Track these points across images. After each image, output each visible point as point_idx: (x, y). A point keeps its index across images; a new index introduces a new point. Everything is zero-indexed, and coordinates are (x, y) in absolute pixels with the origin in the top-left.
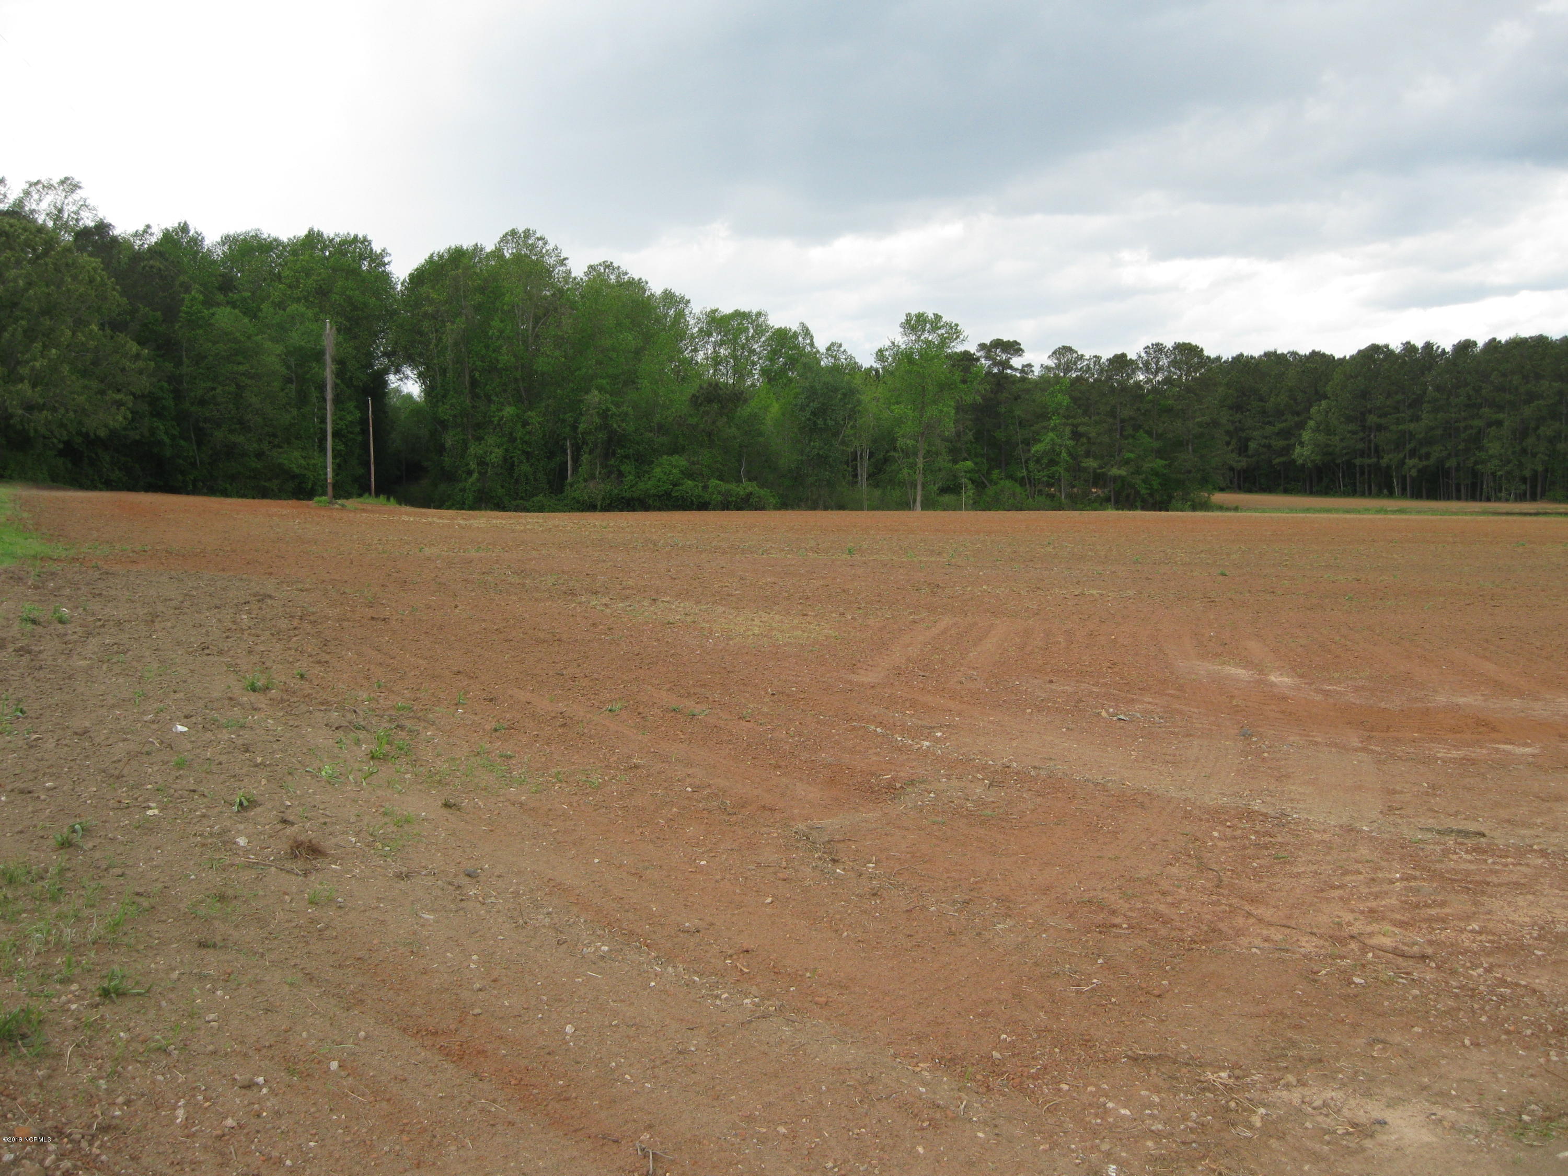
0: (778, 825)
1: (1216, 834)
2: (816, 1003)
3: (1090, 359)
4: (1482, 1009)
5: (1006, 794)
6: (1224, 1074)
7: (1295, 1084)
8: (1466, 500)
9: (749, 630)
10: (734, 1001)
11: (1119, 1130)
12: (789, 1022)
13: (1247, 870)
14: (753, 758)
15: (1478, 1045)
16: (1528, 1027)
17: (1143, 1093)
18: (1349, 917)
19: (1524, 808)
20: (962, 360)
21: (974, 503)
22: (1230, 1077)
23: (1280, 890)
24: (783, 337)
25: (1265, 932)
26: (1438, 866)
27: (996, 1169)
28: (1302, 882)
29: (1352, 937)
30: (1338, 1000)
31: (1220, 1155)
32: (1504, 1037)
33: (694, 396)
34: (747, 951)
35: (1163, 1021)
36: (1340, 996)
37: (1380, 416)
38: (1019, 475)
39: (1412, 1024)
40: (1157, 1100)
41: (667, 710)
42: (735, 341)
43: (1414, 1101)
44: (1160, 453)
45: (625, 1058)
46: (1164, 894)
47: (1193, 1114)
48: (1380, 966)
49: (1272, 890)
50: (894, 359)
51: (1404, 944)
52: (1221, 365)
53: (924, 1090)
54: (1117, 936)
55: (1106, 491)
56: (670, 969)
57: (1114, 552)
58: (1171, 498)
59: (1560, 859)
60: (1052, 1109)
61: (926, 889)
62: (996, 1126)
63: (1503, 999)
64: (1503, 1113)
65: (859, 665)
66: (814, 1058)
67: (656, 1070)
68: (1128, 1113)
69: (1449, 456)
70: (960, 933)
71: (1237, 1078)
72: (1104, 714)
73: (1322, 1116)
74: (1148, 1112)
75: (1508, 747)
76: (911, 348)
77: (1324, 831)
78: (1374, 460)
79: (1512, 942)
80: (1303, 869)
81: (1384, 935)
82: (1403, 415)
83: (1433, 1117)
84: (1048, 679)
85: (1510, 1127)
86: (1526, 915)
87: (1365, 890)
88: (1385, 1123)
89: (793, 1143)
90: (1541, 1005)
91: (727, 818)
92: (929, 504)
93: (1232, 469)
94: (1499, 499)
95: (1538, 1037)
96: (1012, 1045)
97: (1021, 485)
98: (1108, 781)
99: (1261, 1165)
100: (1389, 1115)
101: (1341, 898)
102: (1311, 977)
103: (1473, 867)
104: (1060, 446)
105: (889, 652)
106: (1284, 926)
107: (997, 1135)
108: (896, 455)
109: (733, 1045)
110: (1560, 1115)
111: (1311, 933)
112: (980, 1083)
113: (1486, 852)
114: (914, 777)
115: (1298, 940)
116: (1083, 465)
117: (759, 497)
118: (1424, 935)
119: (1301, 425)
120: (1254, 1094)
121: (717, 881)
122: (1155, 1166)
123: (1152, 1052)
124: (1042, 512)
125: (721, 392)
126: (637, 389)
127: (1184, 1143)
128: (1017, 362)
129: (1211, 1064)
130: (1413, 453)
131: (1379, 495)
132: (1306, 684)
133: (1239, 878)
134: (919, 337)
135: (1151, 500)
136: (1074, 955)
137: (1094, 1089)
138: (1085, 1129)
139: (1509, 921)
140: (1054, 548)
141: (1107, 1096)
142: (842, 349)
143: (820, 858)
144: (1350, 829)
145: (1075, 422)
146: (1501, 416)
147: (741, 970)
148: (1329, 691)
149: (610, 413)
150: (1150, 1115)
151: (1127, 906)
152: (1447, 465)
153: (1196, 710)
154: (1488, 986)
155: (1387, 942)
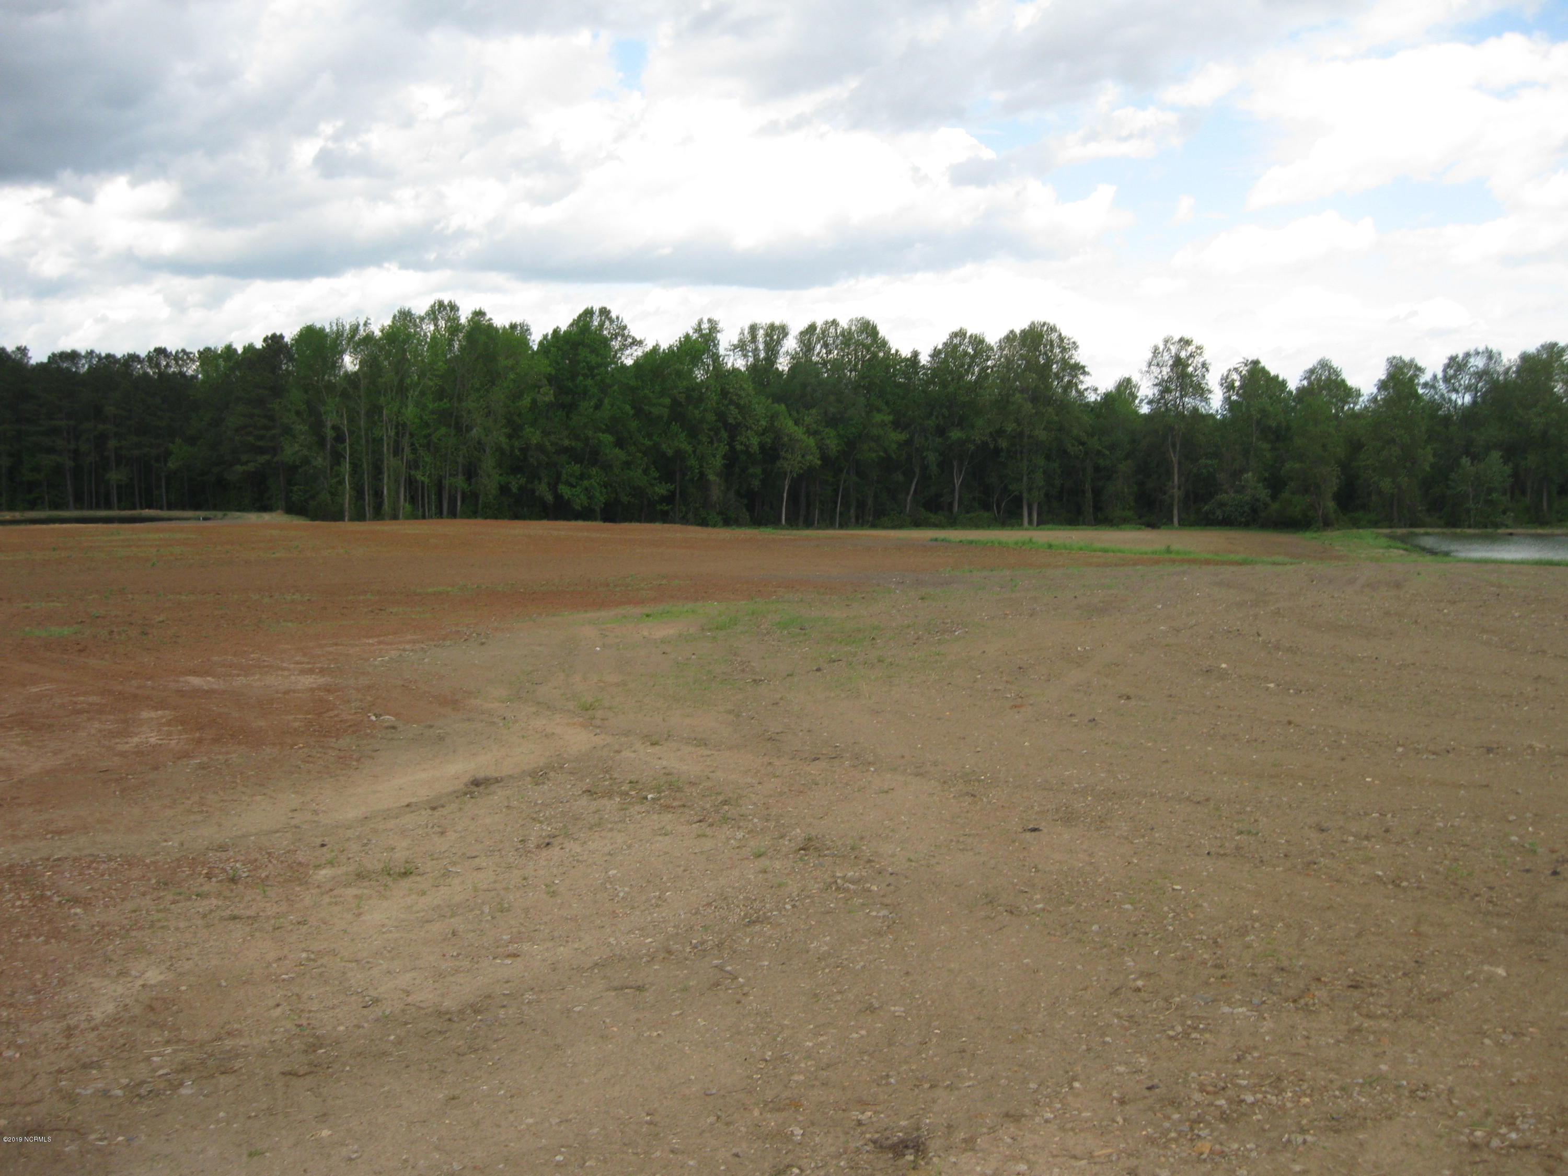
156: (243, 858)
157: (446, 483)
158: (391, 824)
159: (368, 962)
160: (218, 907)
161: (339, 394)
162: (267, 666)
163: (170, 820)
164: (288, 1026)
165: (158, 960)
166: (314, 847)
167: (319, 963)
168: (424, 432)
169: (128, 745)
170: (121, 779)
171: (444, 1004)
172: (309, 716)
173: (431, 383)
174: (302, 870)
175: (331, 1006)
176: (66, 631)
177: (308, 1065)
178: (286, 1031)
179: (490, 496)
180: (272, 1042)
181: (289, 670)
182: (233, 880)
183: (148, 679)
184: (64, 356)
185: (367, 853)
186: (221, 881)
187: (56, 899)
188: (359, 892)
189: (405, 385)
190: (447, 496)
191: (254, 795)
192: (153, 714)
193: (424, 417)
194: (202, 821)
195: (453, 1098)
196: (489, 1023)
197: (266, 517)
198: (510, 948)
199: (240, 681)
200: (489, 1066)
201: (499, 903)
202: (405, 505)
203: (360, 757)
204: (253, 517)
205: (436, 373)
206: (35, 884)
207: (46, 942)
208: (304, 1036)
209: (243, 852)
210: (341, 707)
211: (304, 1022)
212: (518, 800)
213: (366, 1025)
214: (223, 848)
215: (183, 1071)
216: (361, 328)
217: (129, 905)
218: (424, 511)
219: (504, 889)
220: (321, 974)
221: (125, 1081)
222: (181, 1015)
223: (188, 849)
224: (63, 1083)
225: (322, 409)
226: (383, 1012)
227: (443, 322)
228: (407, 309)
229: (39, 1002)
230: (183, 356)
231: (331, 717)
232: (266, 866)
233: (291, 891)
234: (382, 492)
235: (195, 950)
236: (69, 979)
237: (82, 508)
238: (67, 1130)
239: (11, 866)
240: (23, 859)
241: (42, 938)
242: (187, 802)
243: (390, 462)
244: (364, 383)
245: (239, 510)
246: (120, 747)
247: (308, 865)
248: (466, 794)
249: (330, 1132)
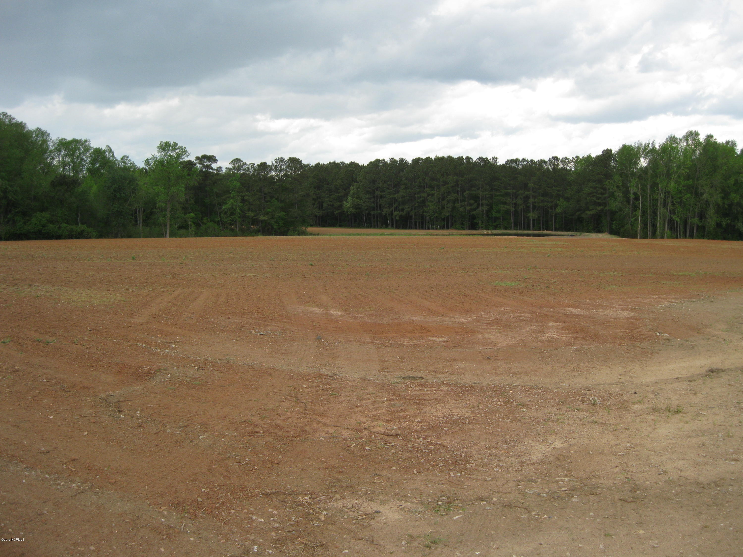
0: (91, 395)
1: (304, 386)
2: (110, 483)
3: (249, 165)
4: (422, 456)
5: (205, 373)
6: (307, 498)
7: (340, 498)
8: (419, 229)
9: (79, 299)
10: (67, 486)
11: (258, 529)
12: (96, 493)
13: (318, 401)
14: (79, 363)
15: (420, 472)
16: (441, 462)
17: (269, 510)
18: (364, 420)
19: (440, 365)
20: (188, 165)
21: (195, 234)
22: (310, 498)
23: (333, 409)
24: (98, 152)
25: (326, 429)
26: (403, 393)
27: (200, 554)
28: (343, 405)
29: (365, 429)
30: (359, 458)
31: (306, 535)
32: (431, 468)
33: (52, 181)
34: (74, 460)
35: (279, 475)
36: (360, 456)
37: (381, 192)
38: (217, 220)
39: (392, 466)
40: (276, 513)
41: (34, 341)
42: (72, 155)
43: (392, 501)
44: (282, 209)
45: (9, 520)
46: (280, 415)
47: (293, 517)
48: (378, 441)
49: (330, 410)
50: (154, 164)
51: (388, 430)
52: (310, 168)
53: (164, 520)
54: (258, 437)
55: (258, 227)
56: (33, 473)
57: (262, 256)
58: (288, 230)
59: (455, 387)
60: (227, 522)
61: (166, 422)
62: (199, 534)
63: (431, 451)
64: (431, 502)
65: (135, 314)
66: (109, 510)
67: (26, 525)
68: (263, 520)
69: (412, 210)
70: (182, 442)
71: (313, 498)
72: (253, 332)
73: (352, 512)
74: (272, 519)
75: (434, 338)
76: (163, 158)
77: (353, 381)
78: (379, 212)
79: (435, 425)
80: (344, 399)
81: (380, 427)
82: (392, 191)
83: (401, 507)
84: (227, 316)
85: (433, 508)
86: (441, 413)
87: (371, 407)
88: (380, 512)
89: (98, 554)
90: (447, 452)
91: (64, 394)
92: (173, 235)
93: (316, 216)
94: (433, 229)
95: (445, 466)
96: (208, 493)
97: (217, 224)
98: (255, 364)
99: (324, 538)
100: (381, 508)
101: (361, 411)
102: (347, 449)
103: (418, 393)
104: (236, 206)
105: (150, 307)
106: (335, 426)
107: (200, 538)
108: (156, 210)
109: (67, 508)
110: (454, 500)
111: (347, 428)
112: (192, 514)
113: (424, 386)
114: (161, 368)
115: (341, 432)
116: (247, 215)
117: (88, 232)
118: (397, 425)
119: (346, 195)
120: (321, 505)
121: (59, 426)
122: (276, 544)
123: (274, 491)
124: (228, 237)
125: (66, 180)
126: (22, 178)
127: (289, 532)
128: (214, 166)
129: (301, 493)
130: (396, 209)
131: (381, 227)
132: (347, 314)
133: (315, 405)
134: (167, 153)
135: (279, 231)
136: (237, 448)
137: (247, 511)
138: (242, 530)
139: (433, 416)
140: (233, 254)
141: (253, 514)
142: (129, 159)
143: (112, 411)
144: (365, 379)
145: (243, 194)
146: (433, 192)
147: (71, 470)
148: (357, 317)
149: (8, 191)
150: (273, 520)
151: (263, 422)
152: (410, 214)
153: (296, 328)
154: (424, 446)
155: (381, 430)
156: (597, 395)
157: (689, 221)
158: (669, 386)
159: (660, 453)
160: (587, 416)
161: (637, 177)
162: (605, 306)
163: (564, 373)
164: (622, 478)
165: (560, 437)
166: (631, 393)
167: (636, 449)
168: (679, 196)
169: (543, 337)
170: (542, 352)
171: (700, 479)
172: (627, 331)
173: (683, 172)
174: (626, 404)
175: (642, 471)
176: (513, 284)
177: (632, 497)
178: (621, 479)
179: (711, 228)
180: (614, 484)
181: (616, 308)
182: (594, 405)
183: (552, 308)
184: (512, 161)
185: (657, 399)
186: (588, 405)
187: (515, 403)
188: (655, 418)
189: (670, 172)
190: (689, 227)
191: (602, 366)
192: (554, 324)
193: (679, 188)
194: (578, 375)
195: (706, 527)
196: (724, 492)
197: (600, 235)
198: (734, 456)
199: (593, 312)
200: (724, 514)
201: (727, 433)
202: (667, 231)
203: (652, 353)
204: (594, 236)
205: (686, 166)
206: (505, 396)
207: (511, 422)
208: (629, 483)
209: (597, 392)
210: (642, 327)
211: (630, 477)
212: (734, 382)
213: (660, 483)
214: (588, 389)
215: (573, 490)
216: (650, 145)
217: (547, 411)
218: (677, 235)
219: (729, 426)
220: (637, 455)
221: (547, 490)
222: (572, 464)
223: (572, 388)
224: (520, 486)
225: (629, 185)
226: (669, 478)
227: (691, 141)
228: (673, 135)
229: (509, 448)
230: (565, 160)
231: (637, 332)
232: (609, 400)
233: (621, 413)
234: (657, 225)
235: (577, 435)
236: (521, 440)
237: (517, 230)
238: (522, 508)
239: (495, 386)
240: (500, 384)
241: (509, 420)
242: (571, 366)
243: (661, 210)
244: (650, 171)
245: (587, 232)
246: (540, 338)
247: (628, 402)
248: (707, 376)
249: (644, 532)
